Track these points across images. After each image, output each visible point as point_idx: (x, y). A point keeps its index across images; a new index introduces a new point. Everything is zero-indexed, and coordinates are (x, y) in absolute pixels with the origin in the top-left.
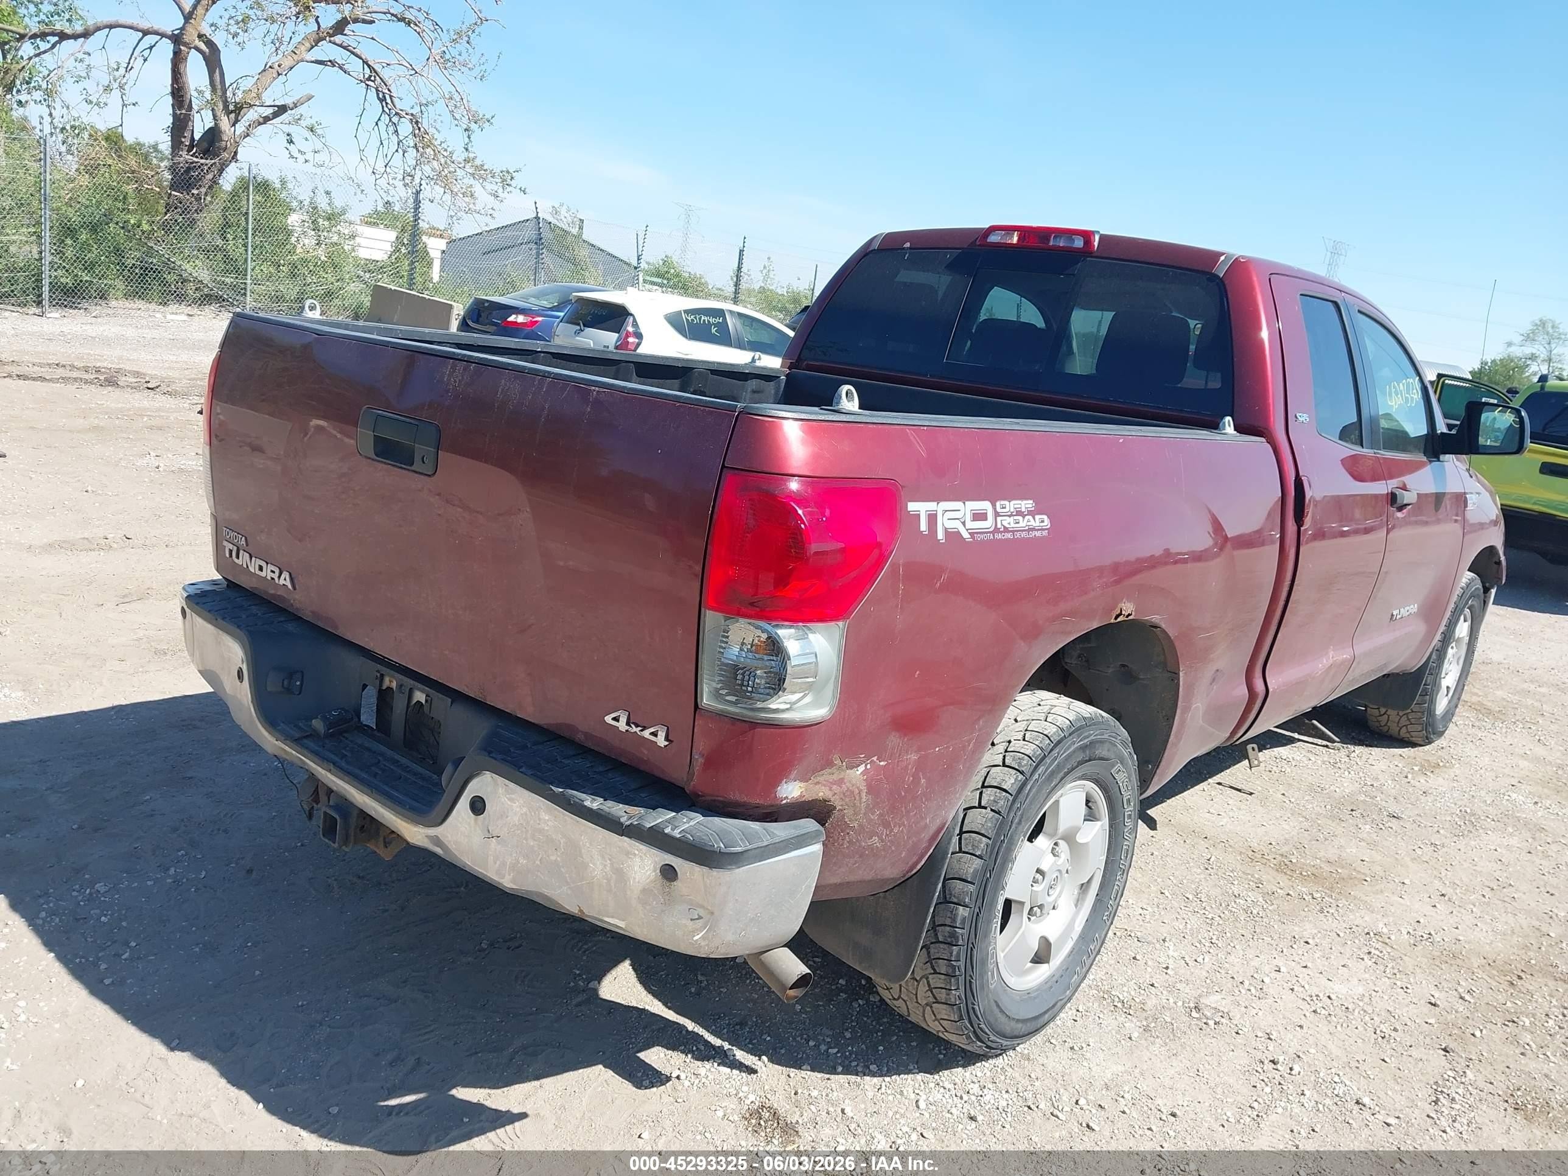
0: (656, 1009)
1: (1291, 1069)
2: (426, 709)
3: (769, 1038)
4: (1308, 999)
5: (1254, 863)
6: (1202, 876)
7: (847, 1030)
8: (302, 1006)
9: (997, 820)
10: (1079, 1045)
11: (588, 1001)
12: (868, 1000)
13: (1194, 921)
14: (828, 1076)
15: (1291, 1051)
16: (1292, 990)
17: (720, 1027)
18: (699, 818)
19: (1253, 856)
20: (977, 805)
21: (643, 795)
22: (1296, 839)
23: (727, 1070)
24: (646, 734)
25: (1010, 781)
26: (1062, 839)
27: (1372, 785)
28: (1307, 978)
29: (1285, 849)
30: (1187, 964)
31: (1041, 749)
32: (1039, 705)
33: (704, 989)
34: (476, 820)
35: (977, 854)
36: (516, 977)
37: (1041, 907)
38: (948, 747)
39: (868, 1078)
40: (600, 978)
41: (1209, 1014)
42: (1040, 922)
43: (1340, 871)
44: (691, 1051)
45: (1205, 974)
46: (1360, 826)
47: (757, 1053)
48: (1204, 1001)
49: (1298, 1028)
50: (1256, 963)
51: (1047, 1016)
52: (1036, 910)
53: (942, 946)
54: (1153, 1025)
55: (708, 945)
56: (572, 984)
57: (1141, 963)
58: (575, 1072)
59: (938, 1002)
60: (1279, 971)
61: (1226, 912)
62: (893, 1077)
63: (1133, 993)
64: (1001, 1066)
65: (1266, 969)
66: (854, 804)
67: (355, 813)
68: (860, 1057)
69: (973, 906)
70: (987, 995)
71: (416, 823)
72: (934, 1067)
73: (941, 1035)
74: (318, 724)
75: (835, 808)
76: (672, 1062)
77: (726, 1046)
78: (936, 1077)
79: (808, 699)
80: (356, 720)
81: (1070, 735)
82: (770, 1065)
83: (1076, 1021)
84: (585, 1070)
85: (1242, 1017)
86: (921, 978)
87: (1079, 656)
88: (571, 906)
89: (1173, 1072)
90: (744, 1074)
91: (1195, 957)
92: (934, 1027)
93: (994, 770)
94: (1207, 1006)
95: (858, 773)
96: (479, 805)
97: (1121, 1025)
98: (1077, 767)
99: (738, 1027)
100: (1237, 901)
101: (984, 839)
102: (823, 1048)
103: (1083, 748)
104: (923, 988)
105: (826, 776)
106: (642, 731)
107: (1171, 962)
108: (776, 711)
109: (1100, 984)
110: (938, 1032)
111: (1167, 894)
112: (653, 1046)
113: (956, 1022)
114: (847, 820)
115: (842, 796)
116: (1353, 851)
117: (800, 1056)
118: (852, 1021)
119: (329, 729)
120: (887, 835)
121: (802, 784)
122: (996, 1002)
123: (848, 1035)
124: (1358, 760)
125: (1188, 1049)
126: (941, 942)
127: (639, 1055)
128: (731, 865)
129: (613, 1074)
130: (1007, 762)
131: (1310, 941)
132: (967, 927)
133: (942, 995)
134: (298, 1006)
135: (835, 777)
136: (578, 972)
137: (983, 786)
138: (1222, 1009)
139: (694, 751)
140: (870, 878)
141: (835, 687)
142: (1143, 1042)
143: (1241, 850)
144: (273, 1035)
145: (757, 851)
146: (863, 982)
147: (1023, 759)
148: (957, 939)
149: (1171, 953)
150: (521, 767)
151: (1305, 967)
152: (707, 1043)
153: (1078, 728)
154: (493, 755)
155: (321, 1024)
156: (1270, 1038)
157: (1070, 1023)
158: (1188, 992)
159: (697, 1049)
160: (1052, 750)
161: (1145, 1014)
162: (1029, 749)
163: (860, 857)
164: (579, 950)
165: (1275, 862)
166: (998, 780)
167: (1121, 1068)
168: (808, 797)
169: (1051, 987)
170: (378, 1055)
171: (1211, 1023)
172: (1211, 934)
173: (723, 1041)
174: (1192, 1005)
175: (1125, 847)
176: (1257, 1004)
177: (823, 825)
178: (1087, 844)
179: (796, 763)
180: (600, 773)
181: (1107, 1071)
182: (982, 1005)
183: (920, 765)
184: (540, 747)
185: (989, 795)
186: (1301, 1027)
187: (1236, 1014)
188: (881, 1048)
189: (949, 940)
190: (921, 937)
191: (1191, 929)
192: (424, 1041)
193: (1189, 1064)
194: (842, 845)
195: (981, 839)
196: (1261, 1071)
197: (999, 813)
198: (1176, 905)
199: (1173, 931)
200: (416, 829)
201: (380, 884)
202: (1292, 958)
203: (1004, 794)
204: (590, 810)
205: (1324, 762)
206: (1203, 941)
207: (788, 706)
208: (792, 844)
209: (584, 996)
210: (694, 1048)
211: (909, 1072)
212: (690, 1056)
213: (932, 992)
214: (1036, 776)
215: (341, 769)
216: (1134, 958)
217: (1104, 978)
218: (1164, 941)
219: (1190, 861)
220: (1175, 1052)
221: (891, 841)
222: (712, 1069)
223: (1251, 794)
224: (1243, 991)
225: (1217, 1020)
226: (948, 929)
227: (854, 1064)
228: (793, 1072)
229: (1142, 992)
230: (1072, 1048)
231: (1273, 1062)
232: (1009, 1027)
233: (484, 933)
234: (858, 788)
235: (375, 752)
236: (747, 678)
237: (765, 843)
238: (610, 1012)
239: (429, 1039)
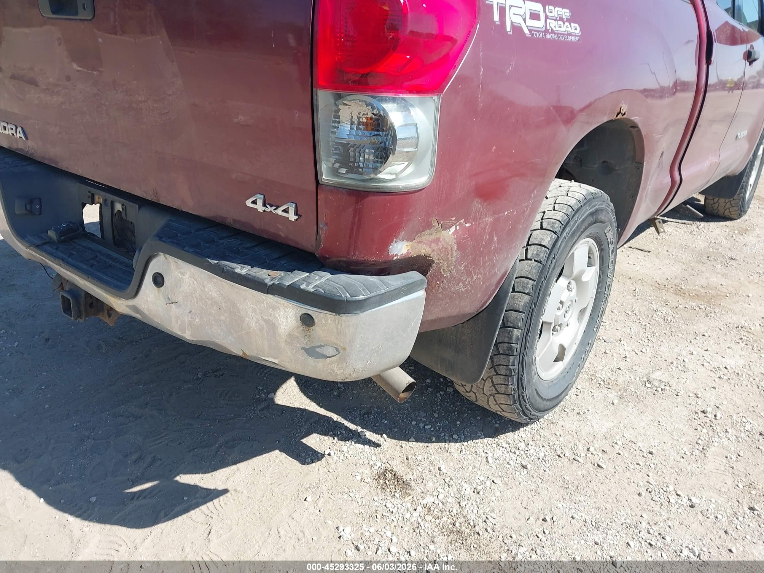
0: (312, 408)
1: (715, 416)
2: (123, 215)
3: (386, 422)
4: (713, 370)
5: (661, 291)
6: (633, 300)
7: (435, 412)
8: (77, 426)
9: (539, 267)
10: (583, 411)
11: (268, 407)
12: (446, 392)
13: (635, 328)
14: (426, 444)
15: (712, 404)
16: (703, 365)
17: (355, 416)
18: (328, 275)
19: (659, 286)
20: (524, 258)
21: (283, 262)
22: (681, 275)
23: (361, 446)
24: (279, 212)
25: (547, 239)
26: (573, 279)
27: (715, 243)
28: (709, 357)
29: (676, 281)
30: (637, 354)
31: (567, 215)
32: (560, 186)
33: (343, 392)
34: (158, 291)
35: (526, 292)
36: (221, 395)
37: (560, 325)
38: (513, 212)
39: (453, 443)
40: (275, 391)
41: (657, 384)
42: (559, 335)
43: (710, 292)
44: (337, 436)
45: (649, 359)
46: (715, 266)
47: (379, 432)
48: (652, 376)
49: (712, 389)
50: (676, 350)
51: (563, 394)
52: (556, 328)
53: (502, 356)
54: (625, 394)
55: (343, 373)
56: (257, 396)
57: (609, 355)
58: (261, 457)
59: (499, 393)
60: (692, 354)
61: (652, 321)
62: (469, 442)
63: (609, 375)
64: (536, 429)
65: (684, 353)
66: (448, 258)
67: (83, 295)
68: (446, 430)
69: (523, 328)
70: (531, 386)
71: (120, 297)
72: (494, 433)
73: (498, 413)
74: (52, 234)
75: (434, 261)
76: (325, 443)
77: (359, 429)
78: (497, 440)
79: (410, 170)
80: (81, 229)
81: (584, 205)
82: (388, 440)
83: (577, 395)
84: (267, 454)
85: (677, 384)
86: (486, 379)
87: (575, 158)
88: (236, 350)
89: (644, 424)
90: (372, 448)
91: (640, 349)
92: (494, 408)
93: (535, 232)
94: (655, 379)
95: (450, 233)
96: (159, 279)
97: (605, 396)
98: (588, 227)
99: (366, 416)
100: (658, 313)
101: (531, 281)
102: (421, 425)
103: (592, 214)
104: (488, 384)
105: (427, 236)
106: (276, 209)
107: (627, 353)
108: (385, 181)
109: (587, 370)
110: (497, 411)
111: (616, 312)
112: (311, 433)
113: (511, 405)
114: (442, 271)
115: (439, 252)
116: (715, 280)
117: (407, 432)
118: (438, 406)
119: (60, 237)
120: (469, 281)
121: (408, 243)
122: (536, 390)
123: (436, 415)
124: (703, 229)
125: (649, 408)
126: (502, 354)
127: (302, 440)
128: (357, 310)
129: (286, 456)
130: (544, 226)
131: (706, 334)
132: (520, 343)
133: (502, 389)
134: (74, 427)
135: (433, 237)
136: (261, 388)
137: (528, 244)
138: (664, 380)
139: (319, 221)
140: (455, 314)
141: (433, 157)
142: (621, 405)
143: (651, 283)
144: (54, 448)
145: (377, 298)
146: (442, 380)
147: (555, 223)
148: (513, 351)
149: (626, 348)
150: (185, 247)
151: (707, 350)
152: (347, 428)
153: (588, 200)
154: (164, 239)
155: (88, 438)
156: (697, 397)
157: (574, 397)
158: (642, 371)
159: (341, 433)
160: (574, 216)
161: (618, 388)
162: (559, 216)
163: (450, 299)
164: (261, 374)
165: (673, 289)
166: (539, 239)
167: (611, 424)
168: (413, 254)
169: (565, 376)
170: (127, 456)
171: (660, 390)
172: (646, 334)
173: (357, 426)
174: (645, 379)
175: (608, 283)
176: (684, 375)
177: (425, 276)
178: (588, 282)
179: (403, 225)
180: (247, 248)
181: (603, 427)
182: (528, 392)
183: (494, 224)
184: (201, 232)
185: (532, 251)
186: (714, 388)
187: (673, 382)
188: (458, 423)
189: (507, 352)
190: (489, 352)
191: (635, 332)
192: (159, 443)
193: (652, 418)
194: (438, 290)
195: (528, 282)
196: (698, 419)
197: (540, 262)
198: (622, 318)
199: (624, 334)
200: (120, 302)
201: (133, 342)
202: (697, 345)
203: (543, 248)
204: (240, 275)
205: (685, 232)
206: (643, 339)
207: (393, 177)
208: (403, 291)
209: (263, 405)
210: (339, 433)
211: (478, 438)
212: (336, 438)
213: (495, 387)
214: (564, 235)
215: (68, 263)
216: (605, 353)
217: (589, 366)
218: (620, 340)
219: (624, 292)
220: (642, 410)
221: (472, 286)
222: (352, 447)
223: (649, 252)
224: (674, 368)
225: (663, 388)
226: (506, 345)
227: (442, 435)
228: (404, 443)
229: (614, 373)
230: (579, 413)
231: (703, 412)
232: (542, 404)
233: (199, 368)
234: (450, 245)
235: (94, 251)
236: (358, 154)
237: (383, 292)
238: (283, 413)
239: (161, 442)
